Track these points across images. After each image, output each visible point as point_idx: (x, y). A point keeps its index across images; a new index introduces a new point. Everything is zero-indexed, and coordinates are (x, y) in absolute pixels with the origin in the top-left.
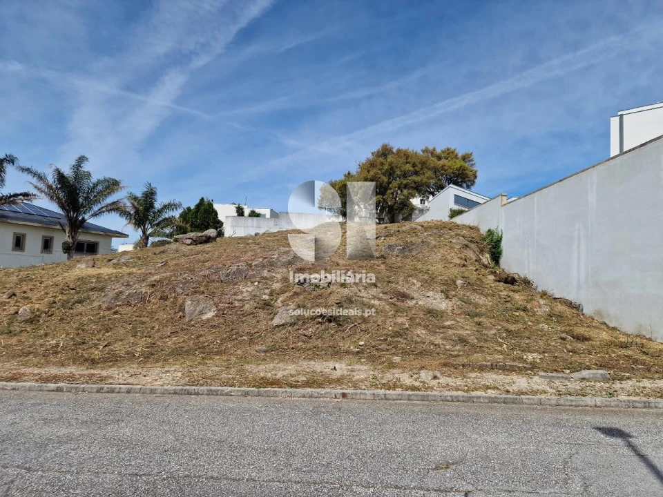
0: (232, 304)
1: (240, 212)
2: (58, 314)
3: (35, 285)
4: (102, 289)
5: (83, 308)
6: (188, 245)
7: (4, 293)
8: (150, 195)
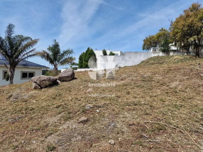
1: (105, 53)
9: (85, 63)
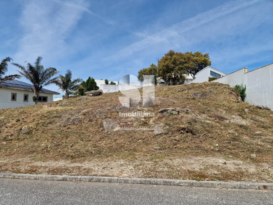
0: (127, 123)
1: (107, 82)
2: (41, 129)
3: (28, 116)
4: (60, 116)
5: (52, 126)
6: (91, 96)
7: (13, 119)
8: (69, 75)
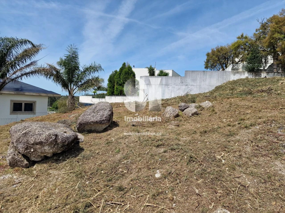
1: (152, 72)
9: (118, 87)
